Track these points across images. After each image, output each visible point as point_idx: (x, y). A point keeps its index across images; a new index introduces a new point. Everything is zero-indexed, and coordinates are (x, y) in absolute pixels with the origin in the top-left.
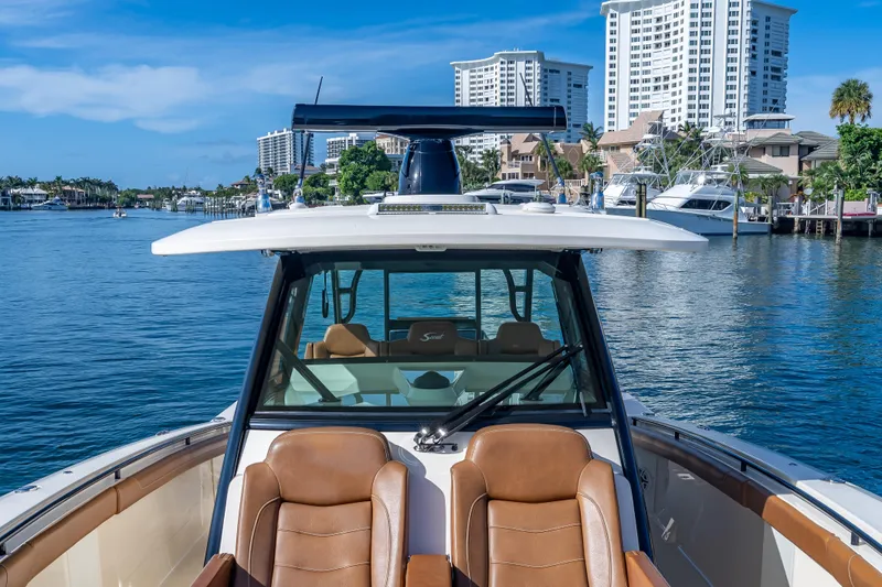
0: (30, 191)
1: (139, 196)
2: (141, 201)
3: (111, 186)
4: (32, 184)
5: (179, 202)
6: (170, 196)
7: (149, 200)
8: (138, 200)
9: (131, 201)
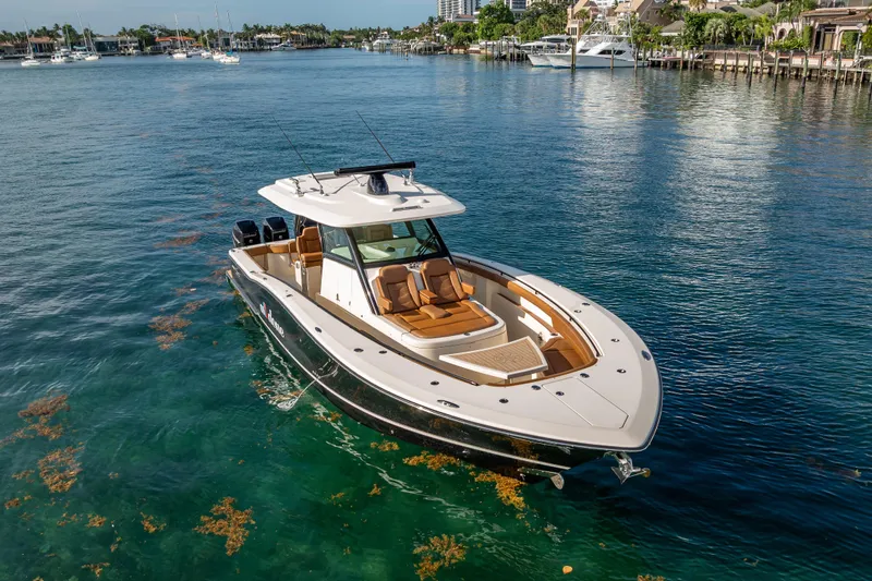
0: (269, 36)
1: (345, 37)
2: (346, 41)
3: (323, 29)
4: (268, 30)
5: (375, 43)
6: (368, 36)
7: (353, 40)
8: (344, 40)
9: (339, 41)
